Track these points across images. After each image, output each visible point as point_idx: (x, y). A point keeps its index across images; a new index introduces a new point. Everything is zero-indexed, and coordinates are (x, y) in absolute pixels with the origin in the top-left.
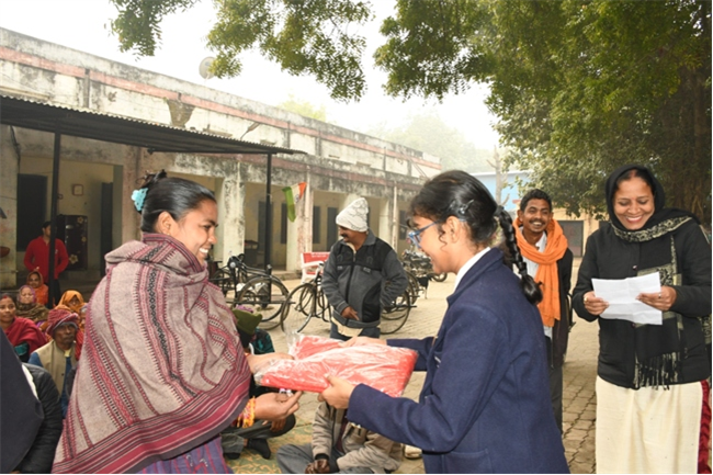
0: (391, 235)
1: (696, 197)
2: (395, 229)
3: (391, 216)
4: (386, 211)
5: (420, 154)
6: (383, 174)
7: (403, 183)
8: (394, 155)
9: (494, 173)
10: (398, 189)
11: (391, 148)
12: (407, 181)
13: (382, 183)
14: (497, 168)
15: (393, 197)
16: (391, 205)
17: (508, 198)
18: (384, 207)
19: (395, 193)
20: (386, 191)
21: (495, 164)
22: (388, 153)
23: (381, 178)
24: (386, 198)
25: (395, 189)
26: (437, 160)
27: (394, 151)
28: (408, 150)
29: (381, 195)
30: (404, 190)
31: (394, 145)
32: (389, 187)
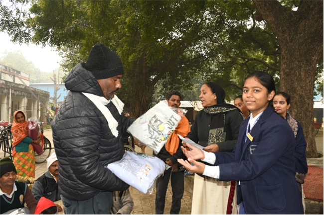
0: (8, 113)
1: (144, 97)
2: (10, 110)
3: (8, 104)
4: (6, 101)
5: (19, 72)
6: (4, 82)
7: (14, 87)
8: (7, 72)
9: (53, 83)
10: (12, 90)
11: (4, 68)
12: (16, 86)
13: (3, 86)
14: (55, 81)
15: (9, 94)
16: (8, 98)
17: (60, 95)
18: (4, 98)
19: (10, 92)
20: (6, 91)
21: (53, 79)
22: (2, 71)
23: (3, 84)
24: (6, 94)
25: (10, 90)
26: (27, 76)
27: (6, 70)
28: (14, 70)
29: (3, 93)
30: (15, 91)
31: (6, 67)
32: (7, 89)
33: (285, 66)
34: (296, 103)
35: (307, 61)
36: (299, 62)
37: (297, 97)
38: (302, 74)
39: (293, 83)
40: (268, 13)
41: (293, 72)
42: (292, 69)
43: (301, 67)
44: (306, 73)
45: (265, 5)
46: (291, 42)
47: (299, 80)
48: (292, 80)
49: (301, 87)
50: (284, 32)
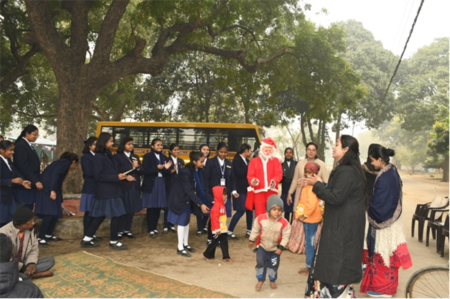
33: (67, 105)
34: (77, 143)
35: (86, 103)
36: (81, 103)
37: (78, 137)
38: (82, 115)
39: (74, 123)
40: (48, 42)
41: (75, 112)
42: (75, 109)
43: (81, 108)
44: (85, 115)
45: (47, 33)
46: (74, 82)
47: (80, 121)
48: (74, 120)
49: (81, 128)
50: (65, 69)
